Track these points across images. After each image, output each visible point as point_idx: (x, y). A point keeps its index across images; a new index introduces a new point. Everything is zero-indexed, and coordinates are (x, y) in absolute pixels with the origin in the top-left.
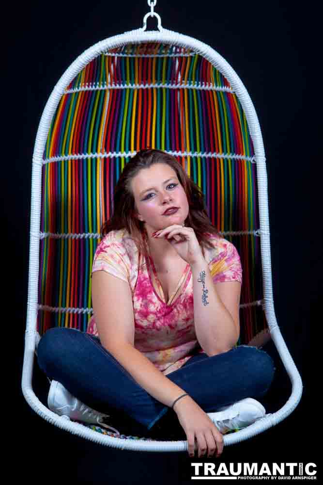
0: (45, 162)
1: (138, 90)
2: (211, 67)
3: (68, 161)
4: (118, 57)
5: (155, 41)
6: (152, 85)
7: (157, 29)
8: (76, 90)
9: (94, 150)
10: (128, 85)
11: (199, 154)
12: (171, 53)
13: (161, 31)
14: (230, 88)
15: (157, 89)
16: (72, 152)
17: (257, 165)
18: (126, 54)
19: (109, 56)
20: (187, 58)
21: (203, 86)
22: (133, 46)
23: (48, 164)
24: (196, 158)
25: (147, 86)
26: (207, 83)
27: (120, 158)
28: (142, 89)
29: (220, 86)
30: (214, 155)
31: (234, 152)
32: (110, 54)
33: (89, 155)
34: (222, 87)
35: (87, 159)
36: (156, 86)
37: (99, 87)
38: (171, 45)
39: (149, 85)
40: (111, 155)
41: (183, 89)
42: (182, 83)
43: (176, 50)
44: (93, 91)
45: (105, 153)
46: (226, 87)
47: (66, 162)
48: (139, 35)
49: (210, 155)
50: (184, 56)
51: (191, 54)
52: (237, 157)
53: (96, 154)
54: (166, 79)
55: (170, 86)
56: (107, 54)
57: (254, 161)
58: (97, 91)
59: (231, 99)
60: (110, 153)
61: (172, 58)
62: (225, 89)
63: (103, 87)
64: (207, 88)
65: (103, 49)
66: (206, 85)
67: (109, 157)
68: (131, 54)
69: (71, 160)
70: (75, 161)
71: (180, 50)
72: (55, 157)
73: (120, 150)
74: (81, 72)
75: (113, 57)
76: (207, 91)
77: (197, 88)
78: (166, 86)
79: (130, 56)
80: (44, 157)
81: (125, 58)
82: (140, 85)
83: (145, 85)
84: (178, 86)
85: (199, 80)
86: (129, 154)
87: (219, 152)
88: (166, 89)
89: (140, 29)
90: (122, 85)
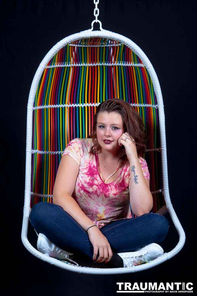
0: (35, 108)
1: (89, 67)
2: (131, 52)
3: (48, 108)
4: (77, 47)
5: (98, 36)
6: (97, 64)
7: (99, 30)
8: (52, 66)
9: (64, 102)
10: (83, 64)
12: (107, 45)
13: (102, 31)
14: (143, 64)
15: (100, 66)
16: (50, 104)
17: (159, 110)
18: (81, 45)
19: (72, 46)
20: (117, 47)
21: (127, 64)
22: (85, 40)
23: (36, 110)
25: (94, 64)
27: (79, 107)
28: (91, 66)
29: (136, 63)
30: (134, 105)
31: (146, 103)
33: (61, 106)
34: (138, 64)
35: (59, 108)
36: (100, 64)
37: (66, 65)
38: (108, 39)
39: (96, 64)
40: (74, 105)
41: (115, 66)
42: (114, 63)
43: (111, 42)
44: (63, 67)
45: (70, 105)
46: (140, 64)
47: (47, 109)
48: (88, 33)
50: (115, 45)
51: (119, 45)
52: (147, 105)
53: (65, 105)
54: (105, 60)
55: (108, 64)
56: (70, 45)
57: (157, 107)
58: (65, 67)
59: (143, 71)
60: (73, 105)
61: (108, 47)
62: (139, 65)
63: (69, 65)
64: (129, 65)
65: (68, 41)
66: (128, 63)
67: (73, 107)
68: (85, 45)
69: (50, 108)
70: (53, 108)
71: (113, 42)
72: (41, 106)
73: (79, 103)
74: (56, 55)
75: (74, 47)
76: (129, 66)
77: (123, 65)
78: (105, 64)
79: (84, 46)
80: (34, 106)
81: (81, 47)
82: (90, 64)
83: (93, 64)
84: (112, 64)
85: (125, 60)
86: (84, 105)
87: (137, 103)
88: (105, 66)
89: (90, 29)
90: (79, 64)
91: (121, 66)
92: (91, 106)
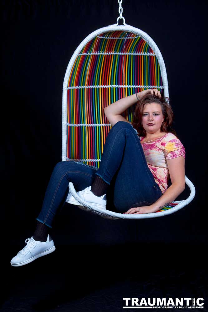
1: (105, 55)
2: (145, 43)
9: (84, 84)
10: (101, 53)
11: (131, 86)
12: (125, 37)
13: (125, 25)
15: (114, 55)
16: (75, 85)
17: (164, 90)
20: (133, 39)
21: (137, 54)
24: (130, 88)
27: (94, 88)
28: (107, 55)
29: (146, 53)
30: (139, 86)
31: (150, 85)
33: (82, 87)
35: (81, 89)
36: (114, 53)
39: (111, 53)
40: (91, 87)
41: (126, 55)
42: (126, 53)
43: (129, 35)
44: (86, 55)
45: (88, 86)
46: (150, 53)
47: (73, 89)
49: (137, 86)
51: (136, 37)
53: (84, 86)
54: (119, 50)
56: (98, 36)
57: (162, 88)
58: (88, 55)
59: (152, 60)
63: (91, 53)
64: (139, 54)
66: (139, 53)
67: (90, 88)
69: (75, 89)
71: (131, 35)
73: (95, 85)
76: (139, 56)
77: (134, 54)
79: (106, 38)
81: (104, 39)
82: (106, 53)
83: (108, 53)
84: (124, 53)
85: (136, 50)
86: (99, 86)
87: (142, 85)
88: (118, 55)
89: (116, 24)
90: (98, 53)
92: (103, 88)
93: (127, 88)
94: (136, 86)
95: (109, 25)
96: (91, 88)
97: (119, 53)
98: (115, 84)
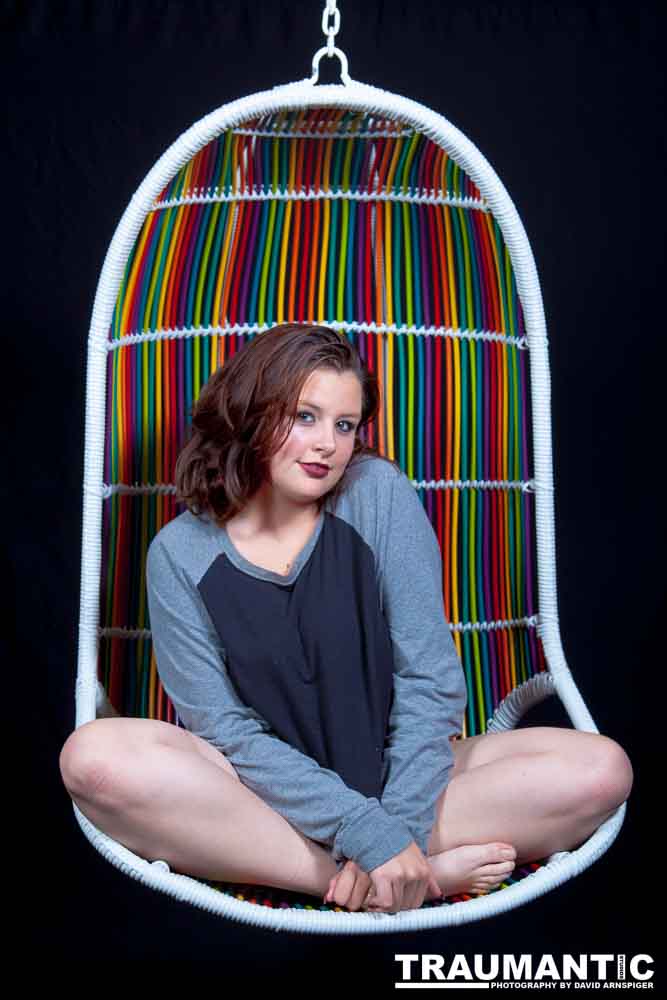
0: (112, 346)
1: (294, 203)
2: (444, 159)
3: (155, 341)
4: (258, 137)
5: (335, 105)
6: (321, 194)
7: (339, 81)
8: (174, 202)
9: (206, 320)
10: (274, 192)
11: (410, 330)
12: (363, 131)
13: (348, 85)
14: (482, 201)
15: (331, 200)
16: (163, 324)
17: (531, 354)
18: (276, 130)
19: (241, 136)
20: (394, 140)
21: (424, 197)
22: (289, 115)
23: (117, 349)
24: (405, 337)
26: (433, 191)
28: (302, 201)
29: (458, 196)
30: (441, 331)
31: (482, 327)
32: (243, 132)
33: (197, 331)
34: (463, 199)
35: (192, 338)
36: (330, 194)
37: (219, 195)
38: (366, 114)
39: (316, 193)
40: (240, 329)
41: (383, 202)
42: (381, 190)
43: (374, 123)
44: (206, 205)
45: (228, 326)
47: (152, 344)
48: (302, 93)
49: (432, 331)
50: (390, 135)
51: (404, 133)
52: (488, 336)
53: (210, 327)
54: (351, 182)
55: (357, 196)
56: (237, 131)
57: (524, 345)
58: (214, 203)
59: (481, 225)
60: (237, 327)
61: (365, 139)
62: (469, 202)
63: (227, 196)
64: (432, 200)
65: (231, 120)
66: (429, 194)
67: (236, 334)
68: (285, 131)
69: (163, 341)
70: (170, 341)
71: (383, 124)
72: (137, 335)
73: (256, 320)
74: (186, 166)
75: (249, 138)
76: (432, 205)
77: (412, 200)
78: (349, 195)
79: (281, 134)
80: (111, 338)
81: (272, 138)
82: (297, 193)
83: (307, 193)
84: (374, 195)
85: (416, 183)
87: (451, 325)
88: (350, 201)
89: (306, 80)
90: (262, 193)
91: (401, 203)
93: (395, 336)
94: (427, 328)
95: (278, 84)
96: (240, 334)
97: (353, 193)
98: (345, 318)
